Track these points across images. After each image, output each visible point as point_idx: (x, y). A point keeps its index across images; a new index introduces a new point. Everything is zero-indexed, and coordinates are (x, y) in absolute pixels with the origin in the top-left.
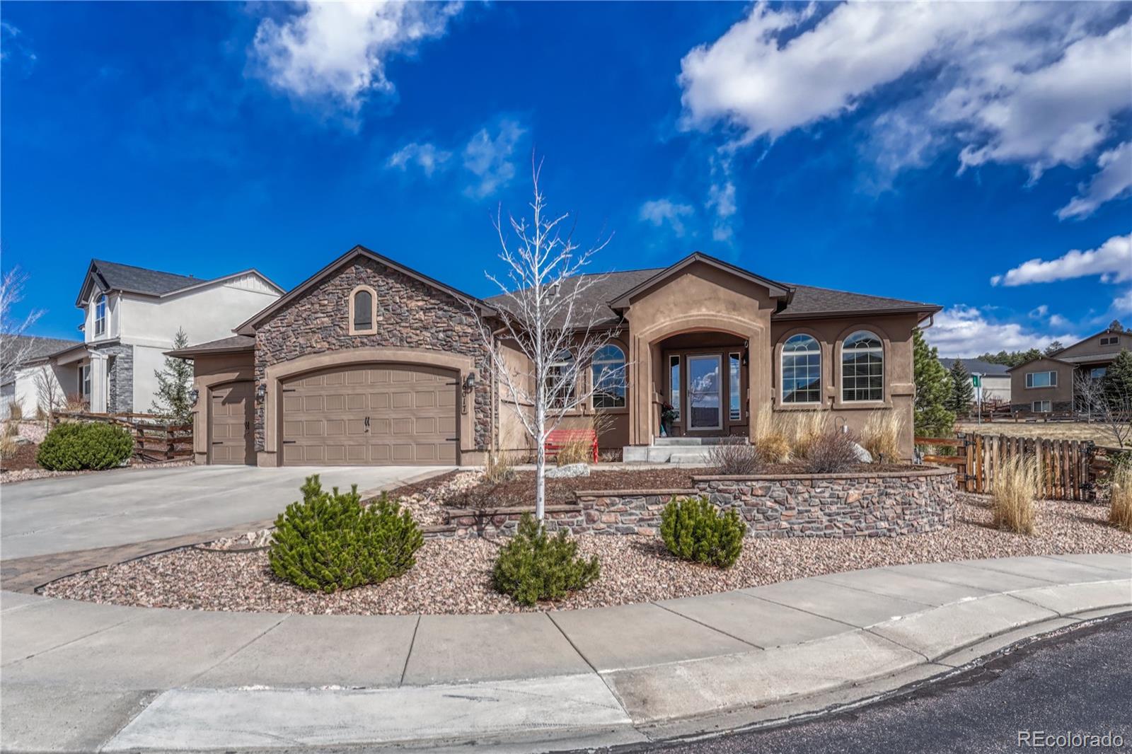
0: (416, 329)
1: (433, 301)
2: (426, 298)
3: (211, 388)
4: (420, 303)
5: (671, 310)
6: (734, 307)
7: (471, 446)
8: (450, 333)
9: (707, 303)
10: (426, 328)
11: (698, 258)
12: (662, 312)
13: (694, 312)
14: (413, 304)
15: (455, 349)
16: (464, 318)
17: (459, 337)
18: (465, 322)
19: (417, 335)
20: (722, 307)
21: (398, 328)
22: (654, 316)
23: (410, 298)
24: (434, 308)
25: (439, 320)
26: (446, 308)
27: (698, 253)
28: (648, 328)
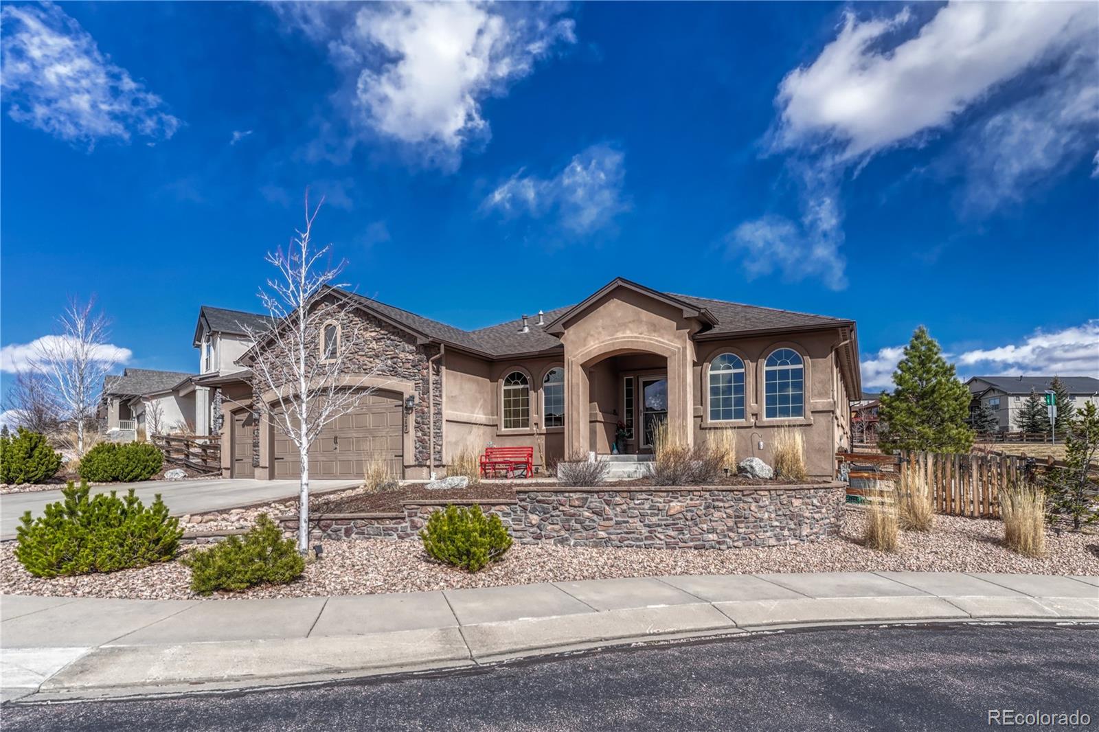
0: (371, 358)
1: (382, 332)
2: (377, 330)
3: (235, 412)
4: (373, 334)
5: (600, 333)
6: (654, 328)
7: (412, 462)
8: (395, 360)
9: (631, 325)
10: (377, 356)
11: (620, 283)
12: (592, 336)
13: (620, 335)
14: (368, 335)
15: (399, 374)
16: (406, 345)
17: (403, 363)
18: (407, 349)
19: (371, 362)
20: (644, 328)
21: (357, 357)
22: (585, 339)
23: (366, 329)
24: (384, 338)
25: (387, 349)
26: (392, 337)
27: (620, 279)
28: (580, 350)
